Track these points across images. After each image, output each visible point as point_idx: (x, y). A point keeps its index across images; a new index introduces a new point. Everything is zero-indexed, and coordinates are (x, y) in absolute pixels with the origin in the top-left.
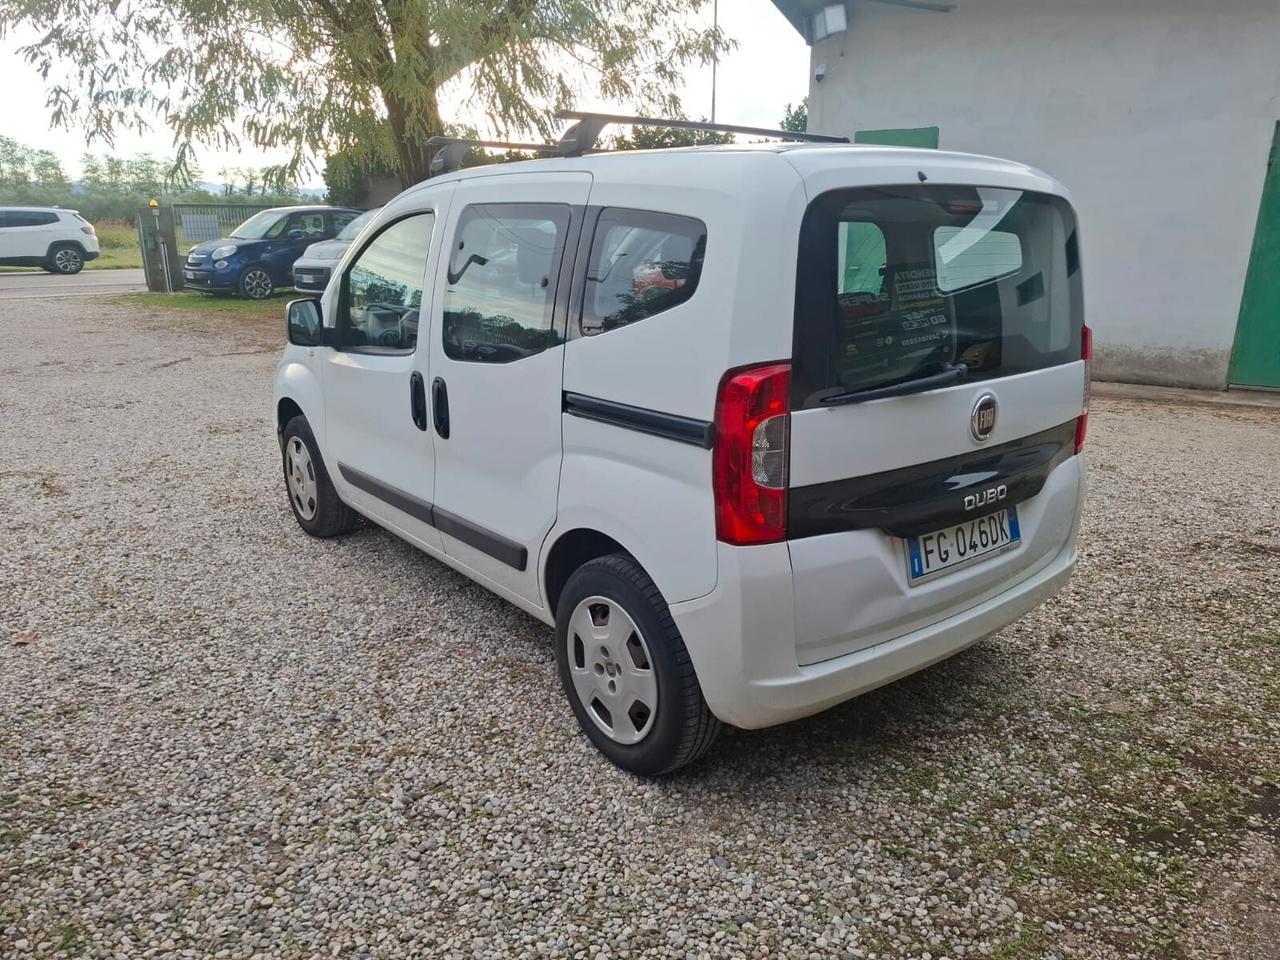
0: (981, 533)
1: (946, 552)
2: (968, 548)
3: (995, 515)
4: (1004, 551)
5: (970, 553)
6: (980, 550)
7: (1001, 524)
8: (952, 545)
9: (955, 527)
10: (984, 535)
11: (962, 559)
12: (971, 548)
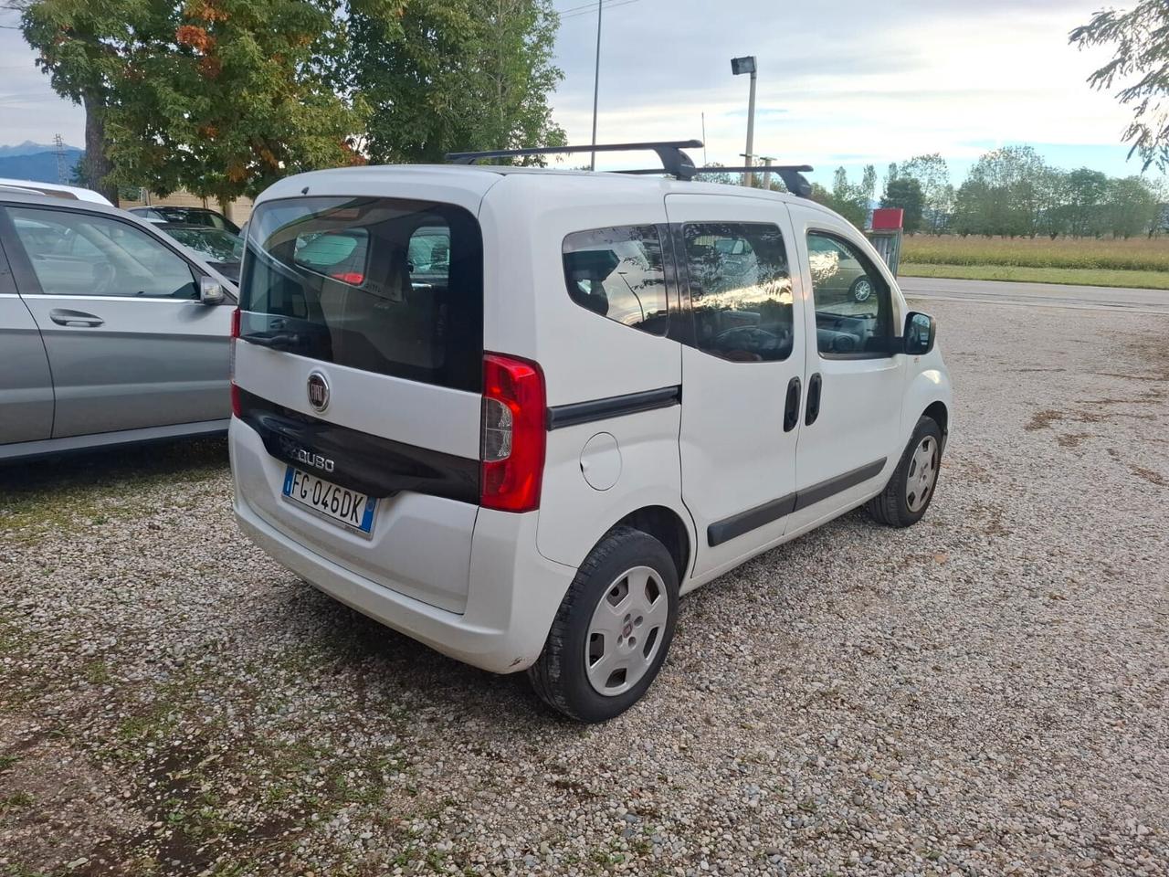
0: (334, 499)
1: (305, 492)
2: (320, 502)
3: (353, 494)
4: (348, 529)
5: (320, 507)
6: (328, 510)
7: (355, 507)
8: (311, 490)
9: (318, 479)
10: (335, 502)
11: (313, 506)
12: (323, 503)
